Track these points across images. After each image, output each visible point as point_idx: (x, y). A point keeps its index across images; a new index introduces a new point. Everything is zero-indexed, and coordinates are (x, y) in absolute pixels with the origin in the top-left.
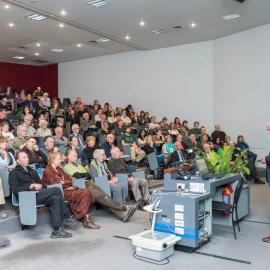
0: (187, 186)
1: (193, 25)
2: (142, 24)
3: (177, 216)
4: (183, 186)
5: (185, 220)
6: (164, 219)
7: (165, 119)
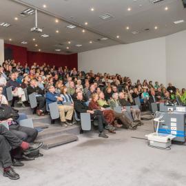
0: (175, 109)
1: (156, 28)
2: (128, 28)
3: (172, 124)
4: (172, 109)
5: (177, 126)
6: (164, 127)
7: (138, 81)
